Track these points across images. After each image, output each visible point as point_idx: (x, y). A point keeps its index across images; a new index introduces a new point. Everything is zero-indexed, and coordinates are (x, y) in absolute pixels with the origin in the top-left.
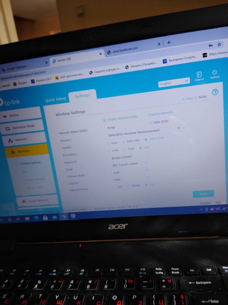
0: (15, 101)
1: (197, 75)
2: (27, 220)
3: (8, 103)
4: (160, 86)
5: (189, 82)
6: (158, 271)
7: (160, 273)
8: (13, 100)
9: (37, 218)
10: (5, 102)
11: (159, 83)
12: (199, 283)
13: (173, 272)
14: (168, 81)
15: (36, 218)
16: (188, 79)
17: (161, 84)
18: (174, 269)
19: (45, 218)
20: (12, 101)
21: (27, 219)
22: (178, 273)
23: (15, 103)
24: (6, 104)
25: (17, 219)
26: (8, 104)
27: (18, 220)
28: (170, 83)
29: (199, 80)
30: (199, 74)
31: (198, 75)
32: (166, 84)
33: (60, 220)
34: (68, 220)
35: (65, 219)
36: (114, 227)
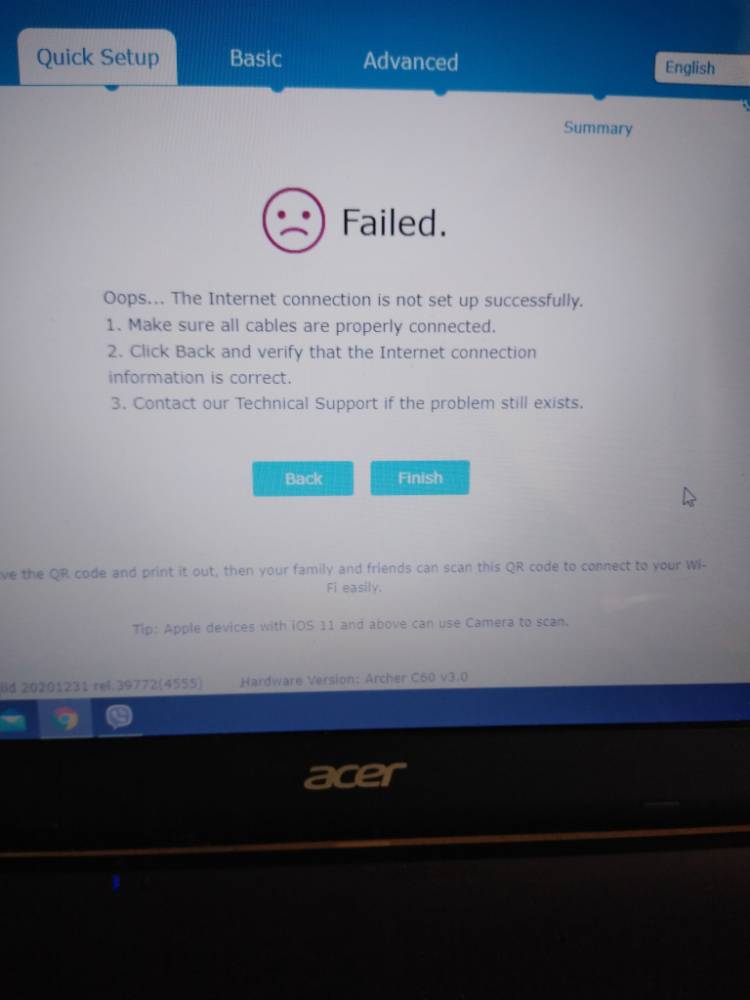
4: (661, 76)
14: (703, 59)
28: (709, 68)
33: (45, 736)
34: (90, 735)
35: (74, 730)
36: (333, 777)
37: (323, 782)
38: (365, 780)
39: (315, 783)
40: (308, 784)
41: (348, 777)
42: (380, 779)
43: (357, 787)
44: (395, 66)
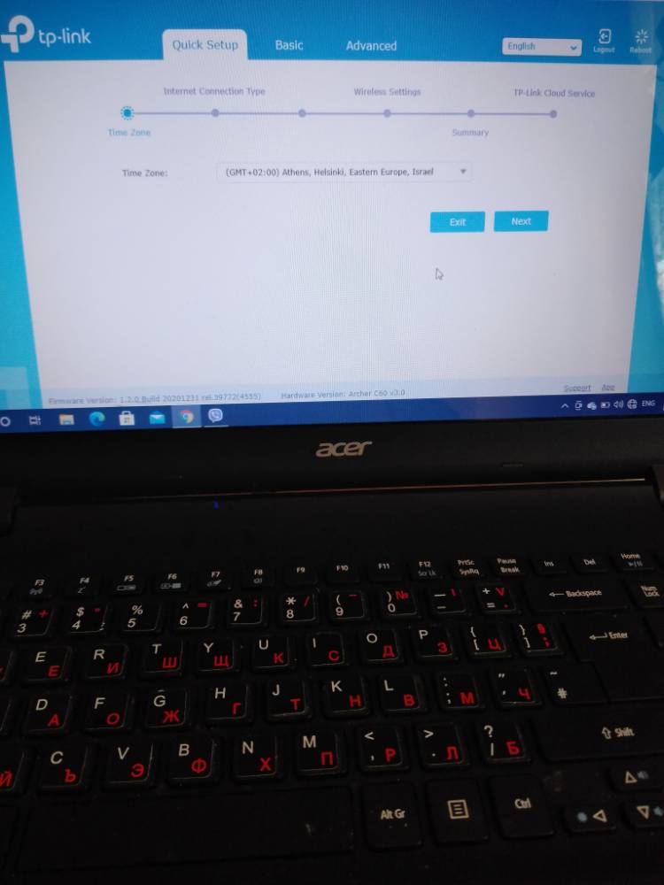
0: (73, 34)
1: (599, 37)
2: (67, 423)
3: (51, 38)
4: (506, 51)
5: (578, 52)
6: (466, 567)
7: (471, 571)
8: (68, 29)
9: (102, 417)
10: (41, 34)
11: (506, 41)
12: (574, 594)
13: (503, 570)
14: (528, 41)
15: (97, 419)
16: (578, 43)
17: (510, 45)
18: (504, 562)
19: (127, 420)
20: (63, 30)
21: (66, 420)
22: (516, 570)
23: (73, 41)
24: (44, 38)
25: (31, 418)
26: (49, 39)
27: (36, 423)
28: (532, 46)
29: (603, 51)
30: (605, 35)
31: (603, 36)
32: (523, 46)
33: (176, 426)
34: (200, 426)
35: (191, 423)
36: (332, 450)
37: (326, 452)
38: (350, 452)
39: (322, 453)
40: (318, 454)
41: (340, 449)
42: (357, 451)
43: (345, 456)
44: (363, 48)
